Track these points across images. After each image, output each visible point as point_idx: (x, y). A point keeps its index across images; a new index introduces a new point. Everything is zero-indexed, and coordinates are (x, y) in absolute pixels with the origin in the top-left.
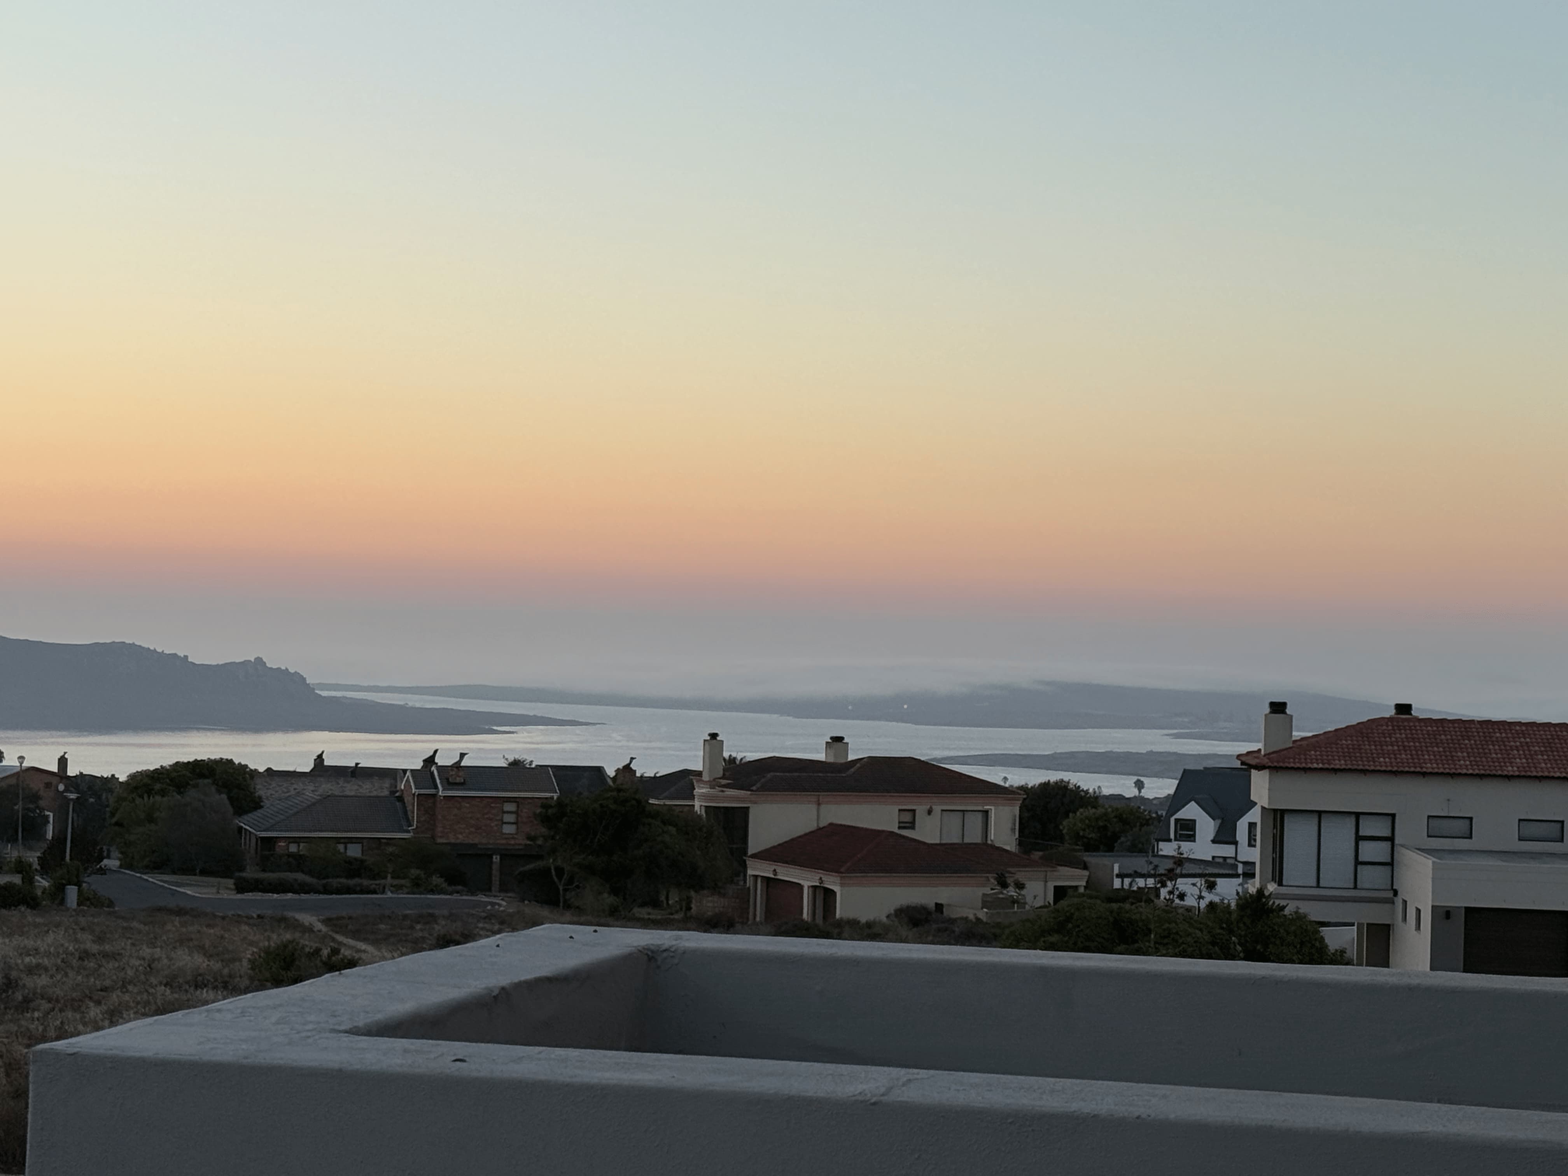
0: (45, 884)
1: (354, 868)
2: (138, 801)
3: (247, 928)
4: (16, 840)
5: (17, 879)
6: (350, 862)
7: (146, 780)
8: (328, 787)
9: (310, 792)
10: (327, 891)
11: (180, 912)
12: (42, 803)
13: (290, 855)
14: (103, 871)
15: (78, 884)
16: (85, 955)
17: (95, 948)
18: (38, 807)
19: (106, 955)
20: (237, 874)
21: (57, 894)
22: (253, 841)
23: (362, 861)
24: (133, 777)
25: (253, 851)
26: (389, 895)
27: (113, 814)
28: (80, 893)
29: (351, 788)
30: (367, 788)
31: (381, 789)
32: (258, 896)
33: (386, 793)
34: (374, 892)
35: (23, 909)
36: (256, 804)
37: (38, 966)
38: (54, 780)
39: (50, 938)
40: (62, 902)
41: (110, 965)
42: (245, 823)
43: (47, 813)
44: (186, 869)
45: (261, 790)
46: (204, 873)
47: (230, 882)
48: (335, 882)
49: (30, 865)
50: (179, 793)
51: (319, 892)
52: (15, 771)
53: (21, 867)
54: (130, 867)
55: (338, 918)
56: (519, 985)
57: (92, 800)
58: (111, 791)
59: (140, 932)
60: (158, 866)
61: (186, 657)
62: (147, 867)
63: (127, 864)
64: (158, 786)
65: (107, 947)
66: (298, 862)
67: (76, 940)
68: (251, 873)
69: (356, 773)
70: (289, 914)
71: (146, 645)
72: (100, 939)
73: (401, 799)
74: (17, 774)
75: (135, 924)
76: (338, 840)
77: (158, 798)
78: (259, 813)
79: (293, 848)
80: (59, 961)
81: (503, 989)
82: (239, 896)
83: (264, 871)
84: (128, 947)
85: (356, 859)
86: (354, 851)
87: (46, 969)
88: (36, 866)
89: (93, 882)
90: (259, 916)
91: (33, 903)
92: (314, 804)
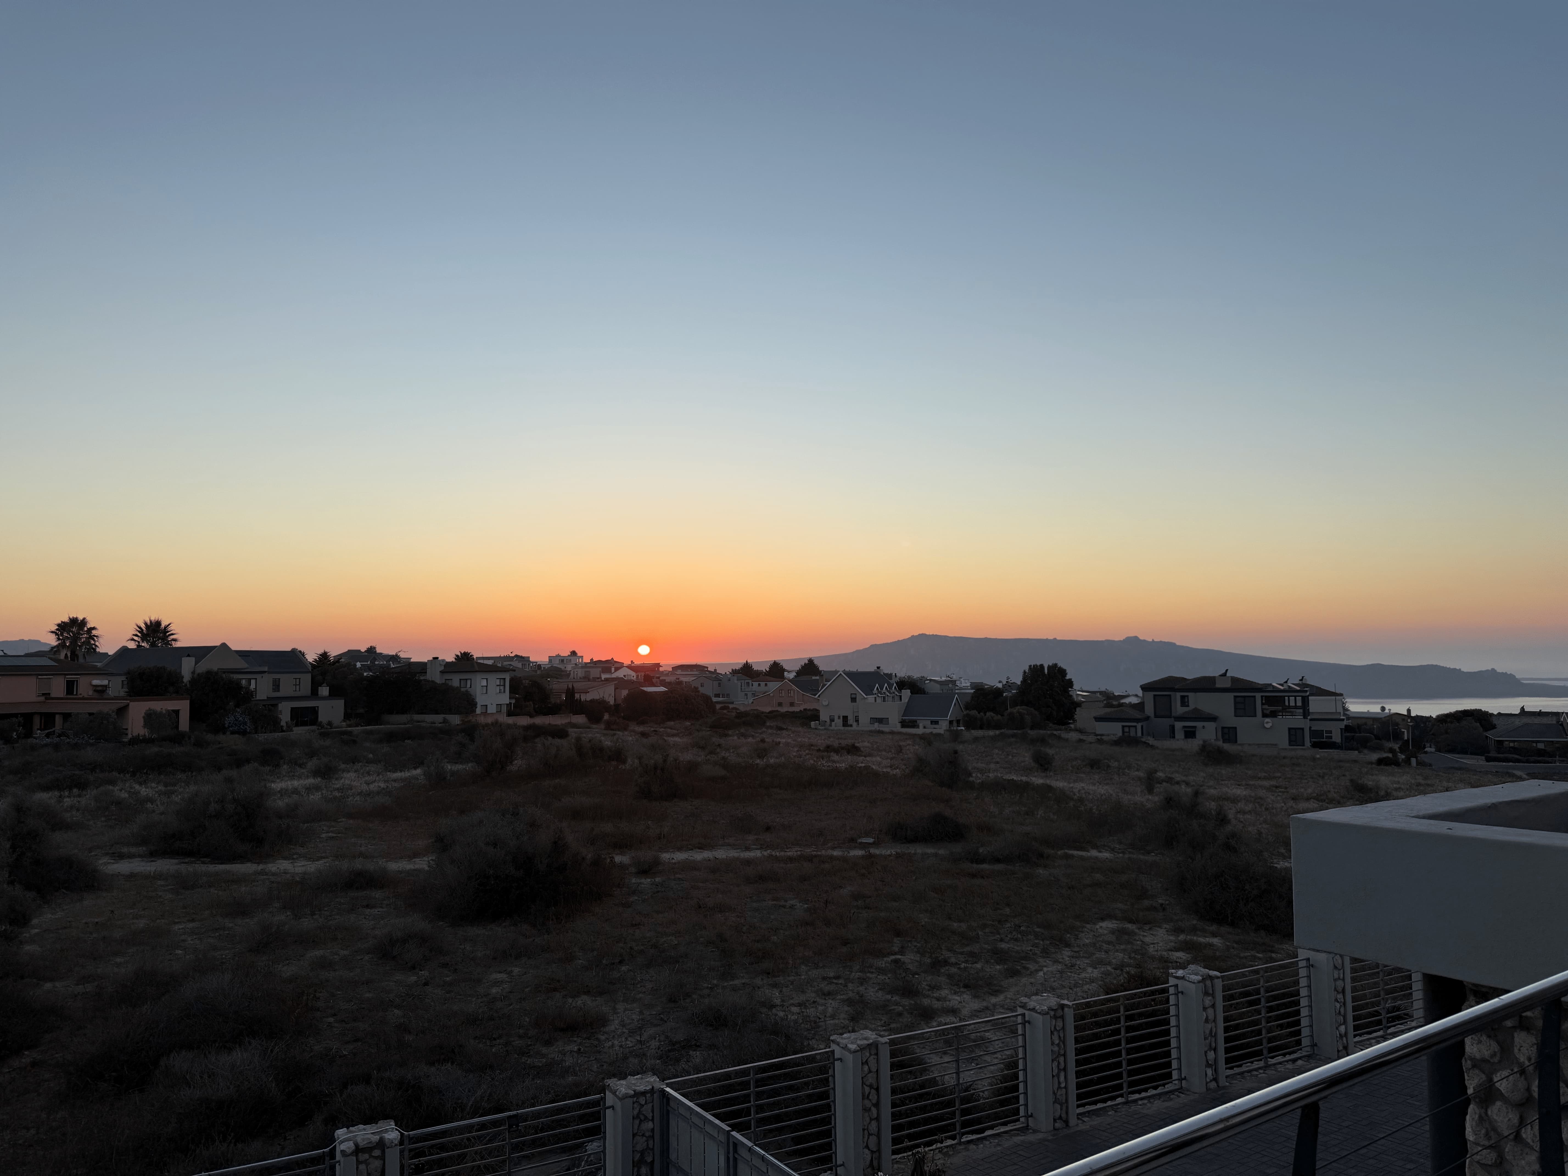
0: (1403, 757)
1: (1541, 753)
2: (1441, 725)
3: (1490, 776)
4: (1390, 741)
5: (1390, 755)
6: (1539, 750)
7: (1444, 717)
8: (1526, 720)
9: (1518, 722)
10: (1528, 762)
11: (1460, 769)
12: (1400, 726)
13: (1512, 747)
14: (1426, 753)
15: (1416, 757)
16: (1419, 785)
17: (1423, 782)
18: (1398, 728)
19: (1428, 785)
20: (1486, 755)
21: (1408, 761)
22: (1493, 742)
23: (1544, 750)
24: (1438, 716)
25: (1493, 745)
26: (1558, 764)
27: (1430, 731)
28: (1417, 760)
29: (1537, 720)
30: (1545, 720)
31: (1553, 721)
32: (1497, 763)
33: (1554, 722)
34: (1551, 763)
35: (1393, 766)
36: (1494, 727)
37: (1400, 788)
38: (1406, 718)
39: (1405, 777)
40: (1410, 764)
41: (1430, 789)
42: (1489, 734)
43: (1403, 730)
44: (1464, 752)
45: (1495, 721)
46: (1471, 754)
47: (1483, 758)
48: (1532, 759)
49: (1395, 750)
50: (1458, 722)
51: (1524, 763)
52: (1387, 715)
53: (1391, 750)
54: (1440, 751)
55: (1534, 773)
56: (1501, 803)
57: (1422, 725)
58: (1430, 721)
59: (1442, 776)
60: (1450, 751)
61: (1460, 669)
62: (1446, 751)
63: (1439, 750)
64: (1449, 720)
65: (1429, 782)
66: (1514, 750)
67: (1416, 779)
68: (1493, 754)
69: (1540, 714)
70: (1510, 771)
71: (1442, 665)
72: (1426, 778)
73: (1562, 725)
74: (1388, 716)
75: (1441, 773)
76: (1533, 742)
77: (1449, 724)
78: (1495, 730)
79: (1512, 745)
80: (1408, 787)
81: (1493, 804)
82: (1487, 763)
83: (1499, 753)
84: (1437, 782)
85: (1542, 749)
86: (1541, 746)
87: (1403, 789)
88: (1398, 750)
89: (1422, 757)
90: (1496, 772)
91: (1396, 763)
92: (1520, 727)
